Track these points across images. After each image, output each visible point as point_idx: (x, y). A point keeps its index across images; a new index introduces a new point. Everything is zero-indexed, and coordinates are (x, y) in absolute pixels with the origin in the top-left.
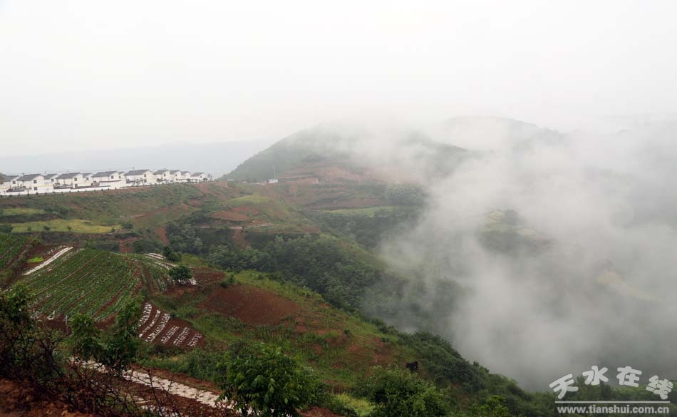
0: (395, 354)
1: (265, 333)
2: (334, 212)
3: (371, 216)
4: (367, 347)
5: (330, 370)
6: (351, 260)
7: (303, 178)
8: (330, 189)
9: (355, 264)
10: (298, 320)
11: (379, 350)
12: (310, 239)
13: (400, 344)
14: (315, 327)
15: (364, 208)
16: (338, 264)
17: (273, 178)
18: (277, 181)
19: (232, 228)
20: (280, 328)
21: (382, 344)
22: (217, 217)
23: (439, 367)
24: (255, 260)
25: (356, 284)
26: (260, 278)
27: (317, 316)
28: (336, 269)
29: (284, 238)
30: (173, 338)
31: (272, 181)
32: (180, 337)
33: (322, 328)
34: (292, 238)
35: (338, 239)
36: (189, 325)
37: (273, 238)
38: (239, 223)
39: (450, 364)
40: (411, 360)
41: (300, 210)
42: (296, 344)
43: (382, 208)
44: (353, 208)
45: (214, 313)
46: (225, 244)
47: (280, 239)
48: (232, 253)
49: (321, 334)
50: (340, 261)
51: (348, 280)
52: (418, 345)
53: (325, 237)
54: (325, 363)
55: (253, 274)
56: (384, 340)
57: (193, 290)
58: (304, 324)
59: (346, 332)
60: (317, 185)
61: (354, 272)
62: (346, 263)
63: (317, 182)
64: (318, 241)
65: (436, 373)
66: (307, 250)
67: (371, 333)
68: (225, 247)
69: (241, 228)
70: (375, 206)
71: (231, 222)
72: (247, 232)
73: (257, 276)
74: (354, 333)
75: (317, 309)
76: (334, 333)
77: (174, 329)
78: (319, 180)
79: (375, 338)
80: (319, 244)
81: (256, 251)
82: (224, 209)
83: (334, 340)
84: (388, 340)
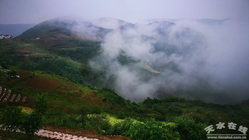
0: (98, 97)
1: (51, 94)
2: (61, 49)
3: (75, 50)
4: (88, 95)
5: (77, 104)
6: (70, 65)
7: (49, 37)
8: (59, 41)
9: (71, 66)
10: (62, 87)
11: (93, 96)
12: (55, 58)
13: (99, 93)
14: (69, 90)
15: (72, 47)
16: (66, 67)
17: (38, 37)
18: (39, 38)
19: (25, 55)
20: (56, 91)
21: (93, 94)
22: (17, 51)
23: (113, 99)
24: (35, 66)
25: (73, 73)
26: (43, 73)
27: (69, 86)
28: (65, 68)
29: (45, 58)
30: (15, 99)
31: (37, 39)
32: (18, 98)
33: (71, 90)
34: (48, 58)
35: (65, 58)
36: (20, 93)
37: (41, 58)
38: (27, 54)
39: (116, 98)
40: (104, 98)
41: (49, 48)
42: (63, 96)
43: (78, 47)
44: (68, 47)
45: (29, 88)
46: (22, 61)
47: (44, 59)
48: (25, 64)
49: (72, 92)
50: (66, 65)
51: (70, 72)
52: (104, 93)
53: (60, 58)
54: (75, 102)
55: (39, 72)
56: (94, 92)
57: (19, 79)
58: (65, 89)
59: (80, 91)
60: (54, 40)
61: (71, 69)
62: (68, 66)
63: (54, 39)
64: (58, 59)
65: (112, 101)
66: (54, 62)
67: (88, 90)
68: (22, 62)
69: (28, 55)
70: (76, 47)
71: (24, 53)
72: (31, 57)
73: (41, 72)
74: (83, 91)
75: (67, 83)
76: (76, 91)
77: (15, 95)
78: (55, 38)
79: (90, 92)
80: (58, 60)
81: (35, 63)
82: (20, 48)
83: (77, 94)
84: (95, 92)
